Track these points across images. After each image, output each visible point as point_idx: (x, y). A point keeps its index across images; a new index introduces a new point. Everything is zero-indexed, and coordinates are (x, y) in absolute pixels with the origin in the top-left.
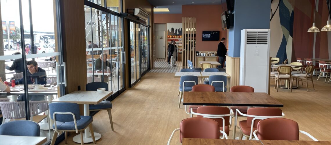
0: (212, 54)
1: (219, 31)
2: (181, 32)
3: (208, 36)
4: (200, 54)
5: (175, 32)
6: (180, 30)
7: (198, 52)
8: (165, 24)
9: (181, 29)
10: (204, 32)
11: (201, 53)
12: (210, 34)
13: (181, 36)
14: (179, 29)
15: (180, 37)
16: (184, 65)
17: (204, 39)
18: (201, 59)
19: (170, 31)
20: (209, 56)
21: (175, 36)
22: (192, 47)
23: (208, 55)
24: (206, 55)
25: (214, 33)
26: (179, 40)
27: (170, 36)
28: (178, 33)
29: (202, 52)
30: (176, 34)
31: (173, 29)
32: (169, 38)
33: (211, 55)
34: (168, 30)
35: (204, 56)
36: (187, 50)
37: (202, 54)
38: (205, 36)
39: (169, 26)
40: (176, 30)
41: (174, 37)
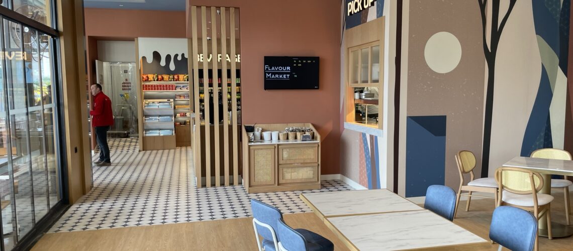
0: (299, 134)
1: (318, 58)
2: (182, 64)
3: (283, 74)
4: (257, 133)
5: (163, 63)
6: (179, 58)
7: (250, 129)
8: (132, 40)
9: (183, 55)
10: (270, 61)
11: (263, 131)
12: (289, 68)
13: (181, 76)
14: (176, 56)
15: (178, 79)
17: (270, 85)
18: (264, 152)
19: (150, 59)
20: (291, 141)
21: (166, 77)
22: (230, 110)
23: (288, 138)
24: (281, 137)
25: (302, 63)
26: (176, 87)
27: (151, 76)
28: (172, 67)
29: (264, 126)
30: (166, 69)
31: (157, 56)
32: (147, 80)
33: (296, 138)
34: (144, 58)
35: (275, 141)
36: (212, 120)
37: (266, 135)
38: (274, 74)
39: (146, 46)
40: (168, 58)
41: (162, 79)
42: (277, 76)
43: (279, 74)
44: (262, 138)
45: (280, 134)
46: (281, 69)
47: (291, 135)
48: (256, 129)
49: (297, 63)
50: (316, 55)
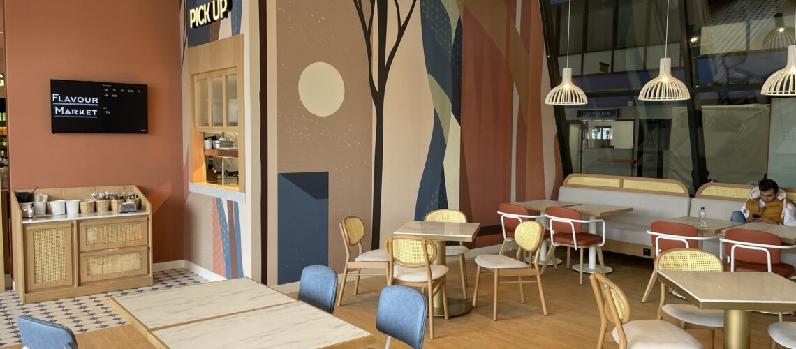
0: (114, 203)
1: (145, 86)
3: (85, 108)
4: (40, 204)
7: (26, 199)
10: (60, 87)
11: (50, 199)
12: (95, 100)
17: (61, 125)
18: (53, 234)
20: (102, 214)
23: (95, 210)
24: (84, 209)
25: (118, 92)
29: (53, 192)
33: (110, 209)
35: (72, 215)
37: (56, 206)
38: (70, 108)
42: (75, 111)
43: (78, 108)
44: (48, 211)
45: (82, 204)
46: (81, 100)
47: (101, 206)
48: (37, 197)
49: (110, 92)
50: (142, 81)
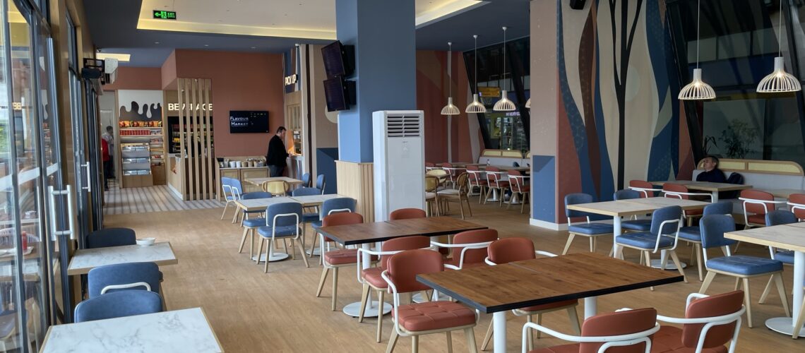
0: (255, 163)
1: (267, 112)
2: (157, 113)
3: (243, 122)
4: (226, 163)
5: (140, 111)
6: (155, 107)
7: (221, 160)
8: (114, 91)
9: (159, 104)
10: (233, 114)
11: (230, 161)
12: (247, 118)
13: (155, 123)
14: (153, 105)
15: (153, 125)
16: (188, 192)
17: (234, 130)
18: (231, 174)
19: (129, 109)
20: (250, 167)
21: (141, 123)
22: (206, 147)
23: (247, 166)
24: (243, 165)
25: (256, 115)
26: (151, 132)
27: (127, 123)
28: (149, 115)
29: (231, 158)
30: (143, 117)
31: (135, 105)
32: (124, 126)
33: (253, 165)
34: (123, 108)
35: (238, 167)
36: (193, 155)
37: (232, 164)
38: (237, 122)
39: (125, 98)
40: (145, 107)
41: (138, 125)
42: (239, 124)
43: (240, 122)
44: (229, 166)
45: (242, 163)
46: (241, 119)
47: (250, 164)
48: (225, 160)
49: (253, 115)
50: (266, 110)
